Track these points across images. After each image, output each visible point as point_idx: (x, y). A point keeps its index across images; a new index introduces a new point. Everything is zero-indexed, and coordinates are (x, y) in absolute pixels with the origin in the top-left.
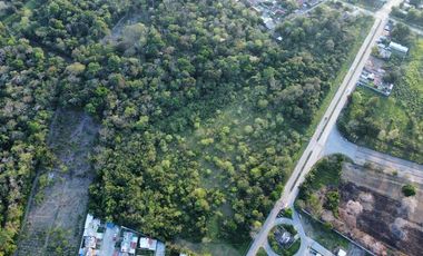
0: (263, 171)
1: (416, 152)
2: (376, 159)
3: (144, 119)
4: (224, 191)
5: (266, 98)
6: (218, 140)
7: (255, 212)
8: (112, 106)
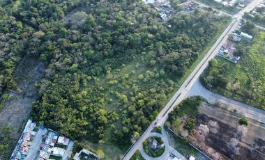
0: (146, 102)
2: (223, 101)
3: (75, 65)
4: (119, 112)
5: (155, 59)
7: (136, 126)
8: (57, 56)
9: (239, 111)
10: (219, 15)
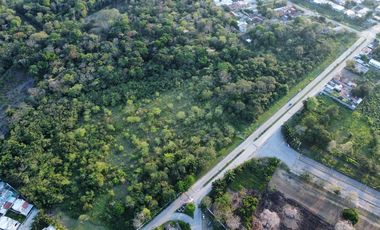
0: (178, 158)
1: (373, 174)
2: (318, 172)
3: (79, 87)
4: (129, 171)
5: (212, 89)
6: (145, 120)
7: (148, 198)
8: (55, 70)
9: (344, 194)
10: (337, 29)
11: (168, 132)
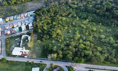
6: (87, 29)
11: (91, 38)
